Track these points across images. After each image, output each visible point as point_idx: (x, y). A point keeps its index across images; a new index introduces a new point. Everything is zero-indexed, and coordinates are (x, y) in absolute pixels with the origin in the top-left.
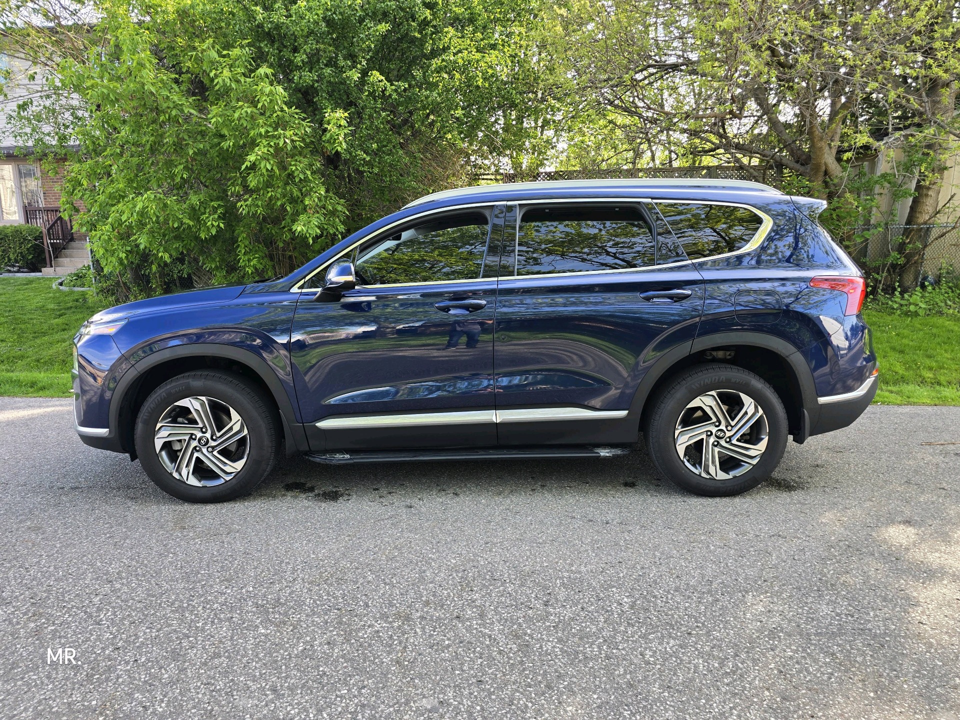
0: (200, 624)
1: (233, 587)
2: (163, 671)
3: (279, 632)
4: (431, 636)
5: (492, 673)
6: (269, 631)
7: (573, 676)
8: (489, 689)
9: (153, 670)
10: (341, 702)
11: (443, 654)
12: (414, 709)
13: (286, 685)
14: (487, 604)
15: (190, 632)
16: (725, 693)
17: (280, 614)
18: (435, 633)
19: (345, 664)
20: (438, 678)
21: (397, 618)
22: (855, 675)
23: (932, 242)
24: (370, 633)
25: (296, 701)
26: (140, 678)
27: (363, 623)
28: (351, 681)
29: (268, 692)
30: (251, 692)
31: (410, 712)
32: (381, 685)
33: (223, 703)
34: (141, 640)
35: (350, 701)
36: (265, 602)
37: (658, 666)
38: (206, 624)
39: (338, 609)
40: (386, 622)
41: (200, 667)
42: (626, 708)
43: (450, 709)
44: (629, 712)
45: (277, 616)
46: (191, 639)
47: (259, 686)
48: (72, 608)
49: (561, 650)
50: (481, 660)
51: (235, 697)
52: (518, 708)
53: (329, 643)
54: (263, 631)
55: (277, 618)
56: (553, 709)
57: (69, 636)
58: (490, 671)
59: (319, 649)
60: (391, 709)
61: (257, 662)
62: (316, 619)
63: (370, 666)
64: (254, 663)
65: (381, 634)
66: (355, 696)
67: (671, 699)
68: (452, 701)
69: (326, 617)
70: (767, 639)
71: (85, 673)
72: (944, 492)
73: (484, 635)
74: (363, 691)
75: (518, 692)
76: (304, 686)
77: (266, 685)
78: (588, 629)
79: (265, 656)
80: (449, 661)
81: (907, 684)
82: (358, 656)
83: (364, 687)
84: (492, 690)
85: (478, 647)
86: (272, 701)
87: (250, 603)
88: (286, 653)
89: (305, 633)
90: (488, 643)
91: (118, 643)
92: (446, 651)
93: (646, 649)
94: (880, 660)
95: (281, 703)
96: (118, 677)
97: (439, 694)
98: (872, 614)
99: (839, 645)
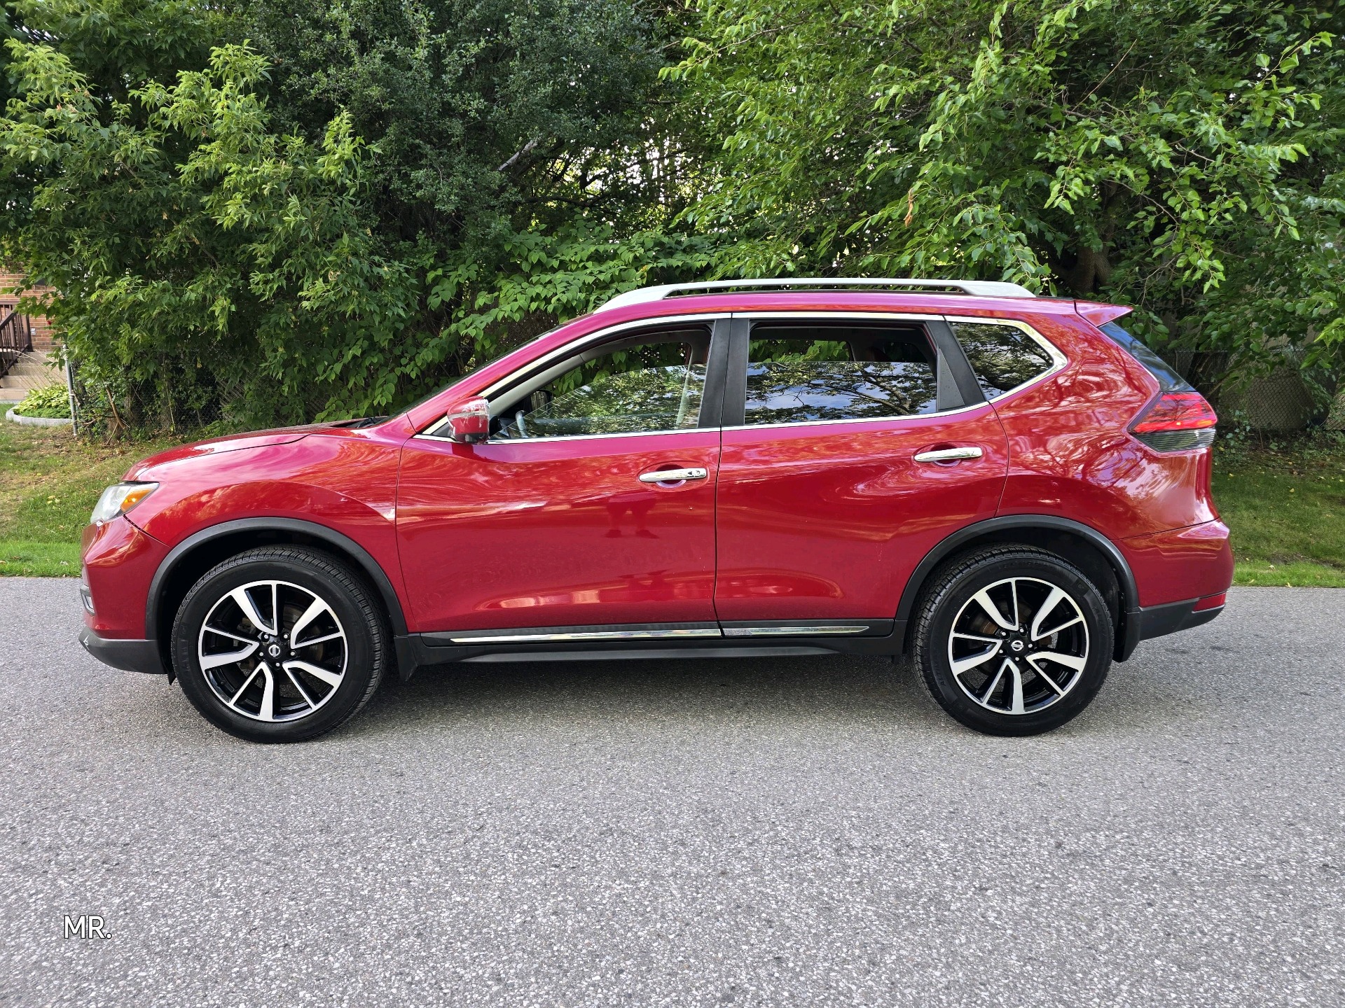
0: (366, 892)
1: (397, 840)
2: (331, 959)
3: (482, 899)
4: (694, 899)
5: (791, 947)
6: (467, 899)
7: (901, 948)
8: (793, 969)
9: (316, 958)
11: (718, 924)
12: (698, 998)
13: (512, 971)
14: (760, 854)
15: (355, 903)
16: (1106, 964)
17: (476, 875)
18: (700, 895)
19: (587, 941)
20: (720, 955)
21: (641, 876)
22: (1262, 934)
24: (609, 898)
25: (532, 993)
26: (300, 970)
27: (596, 884)
28: (603, 964)
29: (490, 983)
30: (467, 983)
31: (694, 1003)
32: (644, 968)
33: (430, 999)
34: (285, 916)
35: (609, 990)
36: (449, 859)
37: (1009, 932)
38: (373, 891)
39: (556, 866)
40: (627, 881)
41: (383, 951)
42: (982, 987)
43: (749, 996)
44: (987, 994)
45: (472, 878)
46: (358, 913)
47: (474, 974)
48: (170, 875)
49: (876, 913)
50: (772, 930)
51: (446, 991)
52: (840, 993)
53: (555, 913)
54: (458, 899)
55: (473, 881)
56: (886, 992)
57: (178, 914)
58: (788, 945)
59: (545, 921)
60: (668, 999)
61: (462, 942)
62: (530, 881)
63: (622, 942)
64: (459, 943)
65: (625, 899)
66: (612, 984)
67: (1037, 974)
68: (747, 985)
69: (543, 878)
70: (1139, 892)
71: (216, 966)
72: (1308, 698)
74: (622, 976)
75: (834, 971)
76: (537, 972)
77: (484, 973)
78: (904, 886)
79: (471, 933)
80: (729, 932)
81: (1329, 944)
82: (602, 929)
83: (621, 971)
84: (798, 970)
85: (763, 912)
86: (498, 993)
87: (429, 861)
88: (500, 929)
89: (518, 899)
90: (774, 906)
91: (253, 921)
92: (720, 919)
93: (987, 910)
94: (1288, 914)
95: (512, 996)
96: (268, 969)
97: (727, 977)
98: (1262, 855)
99: (1232, 897)
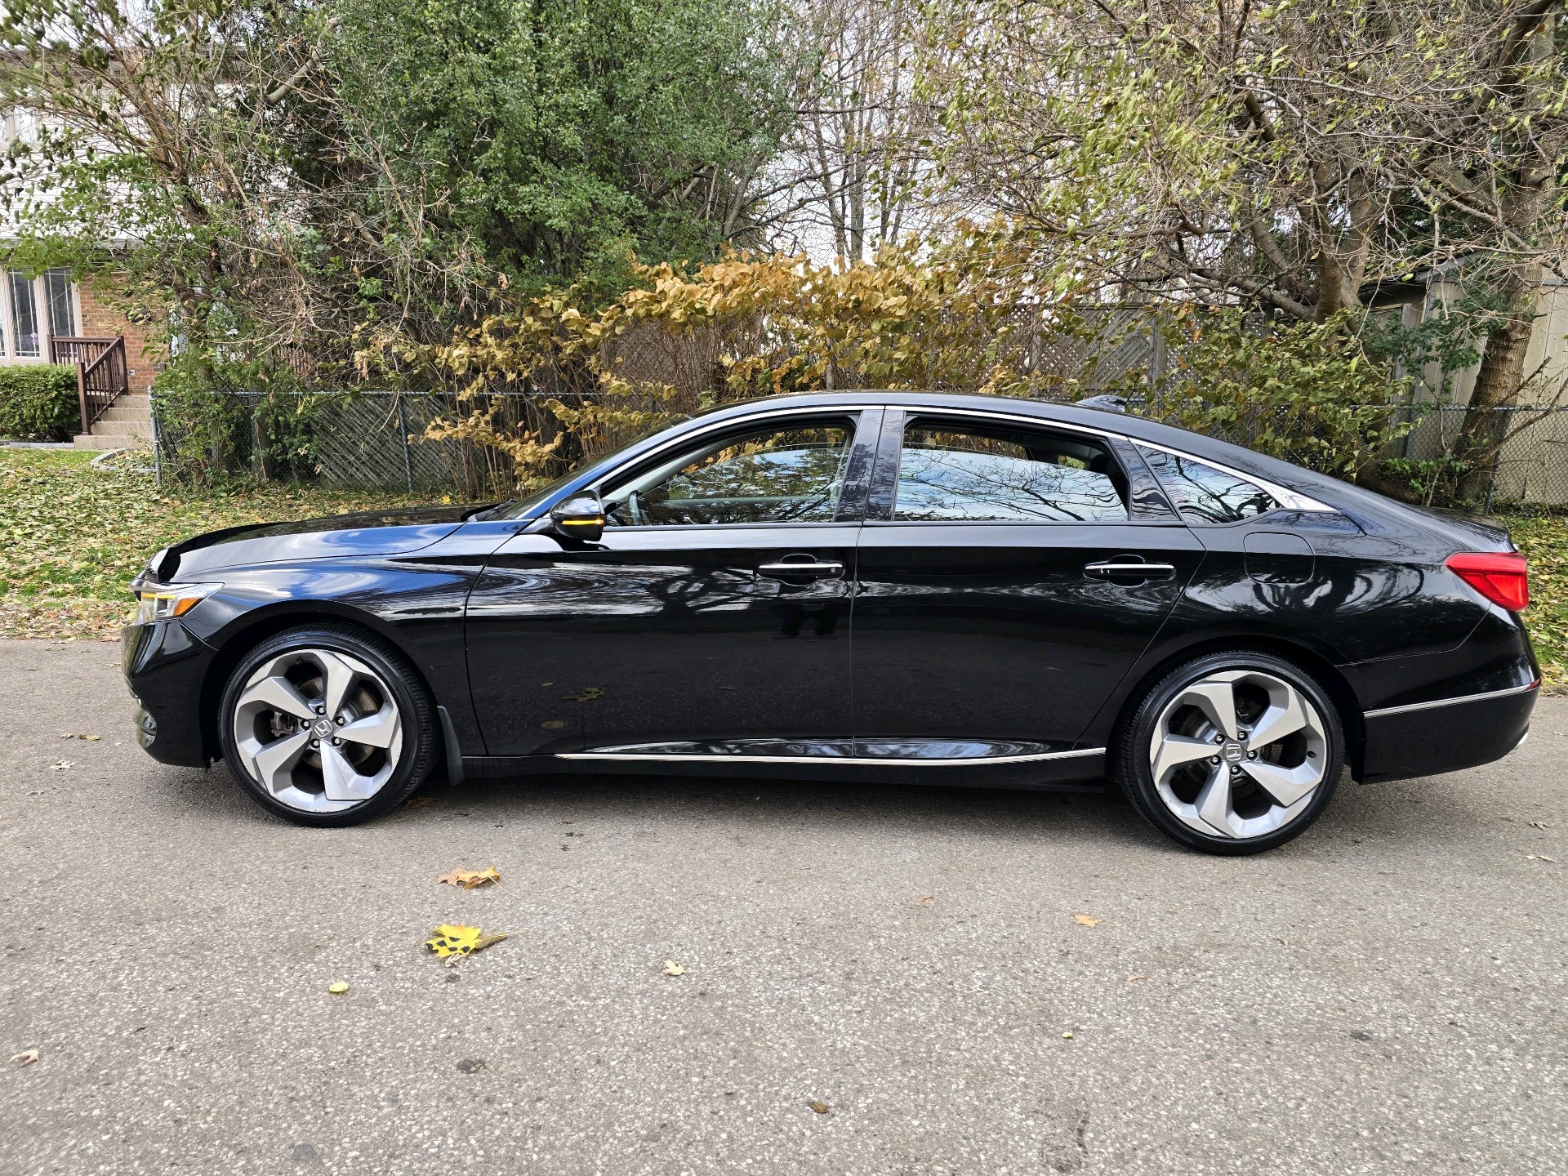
0: (282, 994)
1: (341, 937)
2: (214, 1066)
3: (410, 1009)
4: (656, 1021)
5: (751, 1083)
6: (393, 1008)
7: (883, 1090)
8: (744, 1107)
9: (197, 1065)
10: (501, 1121)
11: (674, 1051)
12: (619, 1135)
13: (414, 1092)
14: (754, 974)
15: (264, 1006)
16: (1128, 1124)
17: (414, 981)
18: (664, 1018)
19: (512, 1063)
20: (663, 1087)
21: (604, 992)
22: (1340, 1102)
23: (1512, 435)
24: (557, 1015)
25: (426, 1118)
26: (175, 1076)
27: (548, 998)
28: (521, 1090)
29: (382, 1104)
30: (356, 1103)
31: (611, 1140)
32: (568, 1097)
33: (308, 1118)
34: (181, 1016)
35: (516, 1120)
36: (390, 962)
37: (1022, 1079)
38: (290, 994)
39: (510, 977)
40: (585, 998)
41: (275, 1062)
42: (964, 1142)
43: (679, 1136)
44: (968, 1149)
45: (408, 985)
46: (264, 1017)
47: (368, 1093)
48: (75, 963)
49: (867, 1048)
50: (735, 1061)
51: (329, 1110)
52: (789, 1138)
53: (489, 1029)
54: (383, 1008)
55: (407, 989)
56: (845, 1140)
57: (65, 1006)
58: (748, 1079)
59: (472, 1037)
60: (582, 1134)
61: (368, 1056)
62: (472, 992)
63: (553, 1066)
64: (364, 1058)
65: (576, 1017)
66: (524, 1113)
67: (1037, 1131)
68: (681, 1123)
69: (489, 988)
70: (1201, 1041)
71: (85, 1066)
73: (743, 1023)
74: (539, 1105)
75: (793, 1113)
76: (442, 1094)
77: (380, 1092)
78: (913, 1018)
79: (383, 1046)
80: (684, 1061)
81: (1423, 1118)
82: (535, 1050)
83: (540, 1099)
84: (749, 1108)
85: (733, 1040)
86: (388, 1117)
87: (366, 964)
88: (418, 1043)
89: (451, 1012)
90: (748, 1034)
91: (145, 1020)
92: (679, 1046)
93: (1003, 1052)
94: (1383, 1079)
95: (403, 1120)
96: (140, 1072)
97: (662, 1112)
98: (1375, 1007)
99: (1317, 1055)
